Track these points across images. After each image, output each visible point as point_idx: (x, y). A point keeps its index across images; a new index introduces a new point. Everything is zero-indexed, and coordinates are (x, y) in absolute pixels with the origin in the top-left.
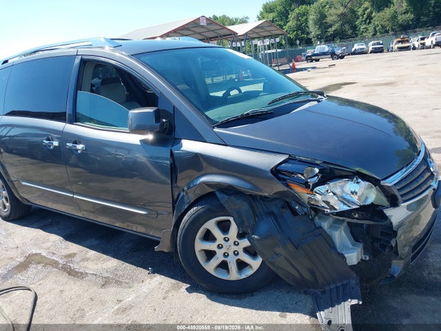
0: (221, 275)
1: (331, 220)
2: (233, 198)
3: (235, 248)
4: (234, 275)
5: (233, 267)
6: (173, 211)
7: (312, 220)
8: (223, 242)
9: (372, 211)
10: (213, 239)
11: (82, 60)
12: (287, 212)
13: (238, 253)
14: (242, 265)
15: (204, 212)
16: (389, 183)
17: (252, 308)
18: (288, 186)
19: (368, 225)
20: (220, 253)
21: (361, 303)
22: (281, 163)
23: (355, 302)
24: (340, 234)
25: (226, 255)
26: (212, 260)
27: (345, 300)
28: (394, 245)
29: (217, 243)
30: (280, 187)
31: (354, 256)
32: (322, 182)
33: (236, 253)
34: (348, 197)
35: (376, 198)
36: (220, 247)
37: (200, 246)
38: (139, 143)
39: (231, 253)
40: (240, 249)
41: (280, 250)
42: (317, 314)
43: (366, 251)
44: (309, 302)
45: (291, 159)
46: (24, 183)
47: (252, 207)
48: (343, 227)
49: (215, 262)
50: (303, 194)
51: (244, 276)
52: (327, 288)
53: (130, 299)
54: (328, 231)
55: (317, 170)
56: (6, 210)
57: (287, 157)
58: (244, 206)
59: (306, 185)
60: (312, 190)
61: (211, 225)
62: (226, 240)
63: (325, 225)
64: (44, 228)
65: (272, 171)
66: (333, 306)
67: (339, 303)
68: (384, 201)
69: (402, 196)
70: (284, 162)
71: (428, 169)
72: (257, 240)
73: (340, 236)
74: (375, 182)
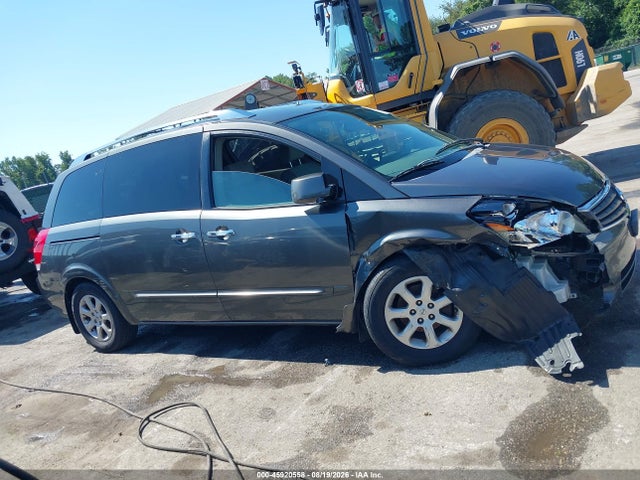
0: (418, 346)
1: (531, 259)
2: (424, 253)
3: (431, 311)
4: (433, 342)
5: (430, 334)
6: (354, 282)
7: (514, 261)
8: (415, 307)
9: (574, 241)
10: (404, 305)
11: (211, 136)
12: (485, 259)
13: (434, 317)
14: (440, 330)
15: (392, 275)
16: (586, 208)
17: (462, 372)
18: (486, 226)
19: (572, 258)
20: (413, 320)
21: (581, 334)
22: (475, 205)
23: (574, 335)
24: (544, 273)
25: (420, 321)
26: (406, 329)
27: (564, 336)
28: (603, 270)
29: (409, 309)
30: (479, 229)
31: (562, 293)
32: (520, 217)
33: (432, 317)
34: (547, 230)
35: (576, 227)
36: (413, 313)
37: (390, 314)
38: (305, 215)
39: (426, 318)
40: (435, 311)
41: (486, 299)
42: (536, 360)
43: (572, 289)
44: (522, 356)
45: (485, 199)
46: (139, 295)
47: (446, 260)
48: (545, 264)
49: (409, 331)
50: (504, 232)
51: (444, 342)
52: (540, 333)
53: (318, 390)
54: (531, 271)
55: (512, 206)
56: (107, 338)
57: (480, 197)
58: (437, 260)
59: (506, 222)
60: (512, 226)
61: (400, 289)
62: (419, 303)
63: (527, 265)
64: (166, 349)
65: (467, 214)
66: (551, 346)
67: (558, 342)
68: (583, 228)
69: (601, 221)
70: (478, 203)
71: (618, 197)
72: (459, 293)
73: (544, 274)
74: (573, 210)
